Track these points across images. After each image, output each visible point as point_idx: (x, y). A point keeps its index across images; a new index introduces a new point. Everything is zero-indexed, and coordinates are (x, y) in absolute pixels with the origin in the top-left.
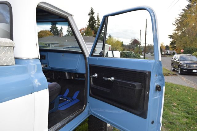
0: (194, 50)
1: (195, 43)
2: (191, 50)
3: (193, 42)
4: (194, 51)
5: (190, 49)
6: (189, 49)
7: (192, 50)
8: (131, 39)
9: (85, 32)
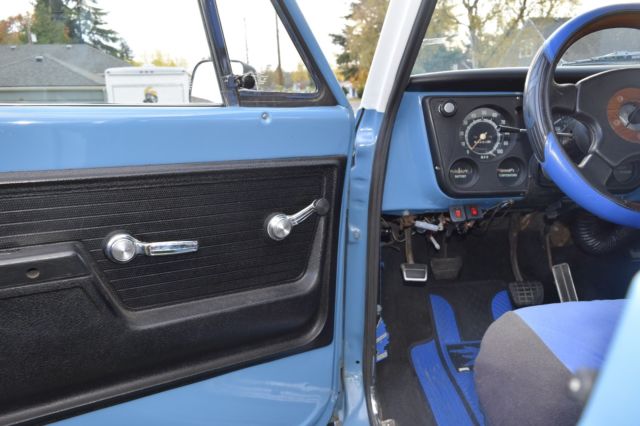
9: (33, 30)
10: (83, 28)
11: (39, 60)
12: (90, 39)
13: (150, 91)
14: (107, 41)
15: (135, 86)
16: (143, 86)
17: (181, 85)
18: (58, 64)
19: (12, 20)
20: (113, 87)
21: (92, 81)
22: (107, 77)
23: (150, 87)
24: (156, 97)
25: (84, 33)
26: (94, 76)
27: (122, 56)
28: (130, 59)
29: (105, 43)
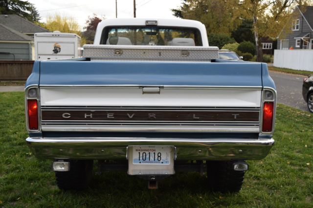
0: (224, 41)
1: (224, 25)
2: (219, 40)
3: (221, 26)
4: (224, 43)
5: (217, 38)
6: (215, 39)
7: (221, 39)
8: (88, 19)
12: (13, 8)
13: (57, 45)
14: (25, 10)
15: (49, 42)
16: (53, 42)
17: (74, 43)
18: (4, 27)
20: (38, 42)
21: (22, 38)
22: (35, 38)
23: (57, 43)
24: (60, 48)
25: (9, 4)
26: (24, 35)
27: (32, 18)
28: (36, 20)
29: (23, 11)
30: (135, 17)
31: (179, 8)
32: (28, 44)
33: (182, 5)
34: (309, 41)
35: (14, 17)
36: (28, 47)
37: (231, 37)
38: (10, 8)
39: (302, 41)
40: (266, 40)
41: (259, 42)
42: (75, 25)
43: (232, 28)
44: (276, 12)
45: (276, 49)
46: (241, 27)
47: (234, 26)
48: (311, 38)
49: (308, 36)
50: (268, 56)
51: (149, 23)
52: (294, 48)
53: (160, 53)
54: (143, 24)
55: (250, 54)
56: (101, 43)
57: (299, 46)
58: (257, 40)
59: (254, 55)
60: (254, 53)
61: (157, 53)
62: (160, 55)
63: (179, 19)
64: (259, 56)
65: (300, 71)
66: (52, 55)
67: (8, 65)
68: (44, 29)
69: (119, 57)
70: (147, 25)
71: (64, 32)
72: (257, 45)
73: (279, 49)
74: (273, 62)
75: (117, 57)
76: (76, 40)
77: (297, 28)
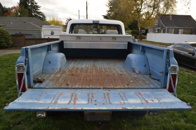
1: (125, 23)
9: (19, 12)
10: (32, 11)
11: (24, 22)
12: (34, 14)
15: (49, 30)
19: (12, 8)
20: (44, 30)
21: (37, 28)
22: (42, 28)
24: (54, 33)
25: (33, 12)
26: (38, 26)
27: (43, 19)
28: (45, 20)
29: (39, 16)
30: (87, 18)
31: (105, 15)
32: (40, 30)
33: (107, 14)
34: (162, 29)
35: (34, 18)
36: (40, 32)
37: (128, 28)
38: (33, 15)
39: (159, 29)
40: (143, 29)
41: (141, 30)
42: (61, 22)
43: (129, 24)
44: (147, 17)
45: (147, 33)
46: (132, 23)
47: (130, 23)
48: (163, 28)
49: (161, 27)
50: (144, 36)
51: (95, 22)
52: (155, 33)
53: (101, 38)
54: (92, 22)
55: (136, 35)
56: (69, 33)
57: (157, 32)
58: (139, 29)
59: (138, 35)
60: (138, 34)
61: (99, 39)
62: (101, 39)
63: (106, 20)
64: (140, 36)
65: (158, 42)
66: (50, 35)
67: (30, 40)
68: (48, 24)
69: (79, 40)
70: (93, 23)
71: (56, 25)
72: (140, 31)
73: (149, 33)
74: (146, 39)
75: (77, 40)
76: (61, 29)
77: (157, 24)
